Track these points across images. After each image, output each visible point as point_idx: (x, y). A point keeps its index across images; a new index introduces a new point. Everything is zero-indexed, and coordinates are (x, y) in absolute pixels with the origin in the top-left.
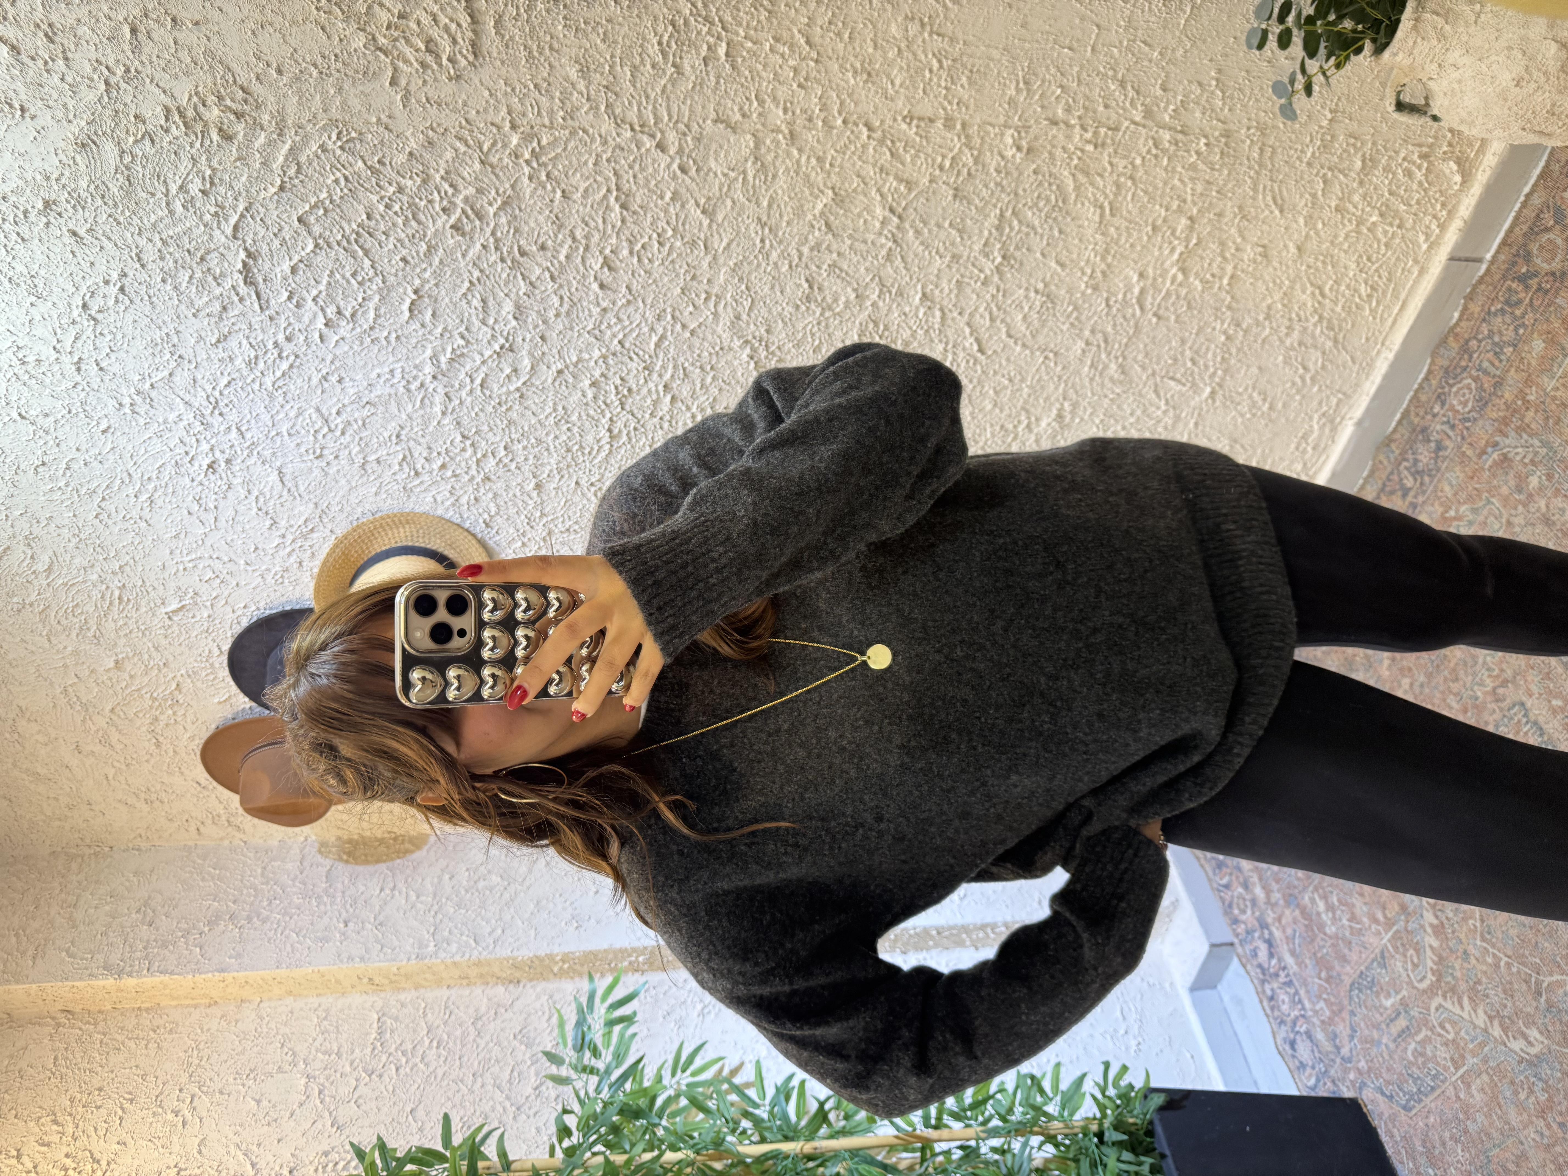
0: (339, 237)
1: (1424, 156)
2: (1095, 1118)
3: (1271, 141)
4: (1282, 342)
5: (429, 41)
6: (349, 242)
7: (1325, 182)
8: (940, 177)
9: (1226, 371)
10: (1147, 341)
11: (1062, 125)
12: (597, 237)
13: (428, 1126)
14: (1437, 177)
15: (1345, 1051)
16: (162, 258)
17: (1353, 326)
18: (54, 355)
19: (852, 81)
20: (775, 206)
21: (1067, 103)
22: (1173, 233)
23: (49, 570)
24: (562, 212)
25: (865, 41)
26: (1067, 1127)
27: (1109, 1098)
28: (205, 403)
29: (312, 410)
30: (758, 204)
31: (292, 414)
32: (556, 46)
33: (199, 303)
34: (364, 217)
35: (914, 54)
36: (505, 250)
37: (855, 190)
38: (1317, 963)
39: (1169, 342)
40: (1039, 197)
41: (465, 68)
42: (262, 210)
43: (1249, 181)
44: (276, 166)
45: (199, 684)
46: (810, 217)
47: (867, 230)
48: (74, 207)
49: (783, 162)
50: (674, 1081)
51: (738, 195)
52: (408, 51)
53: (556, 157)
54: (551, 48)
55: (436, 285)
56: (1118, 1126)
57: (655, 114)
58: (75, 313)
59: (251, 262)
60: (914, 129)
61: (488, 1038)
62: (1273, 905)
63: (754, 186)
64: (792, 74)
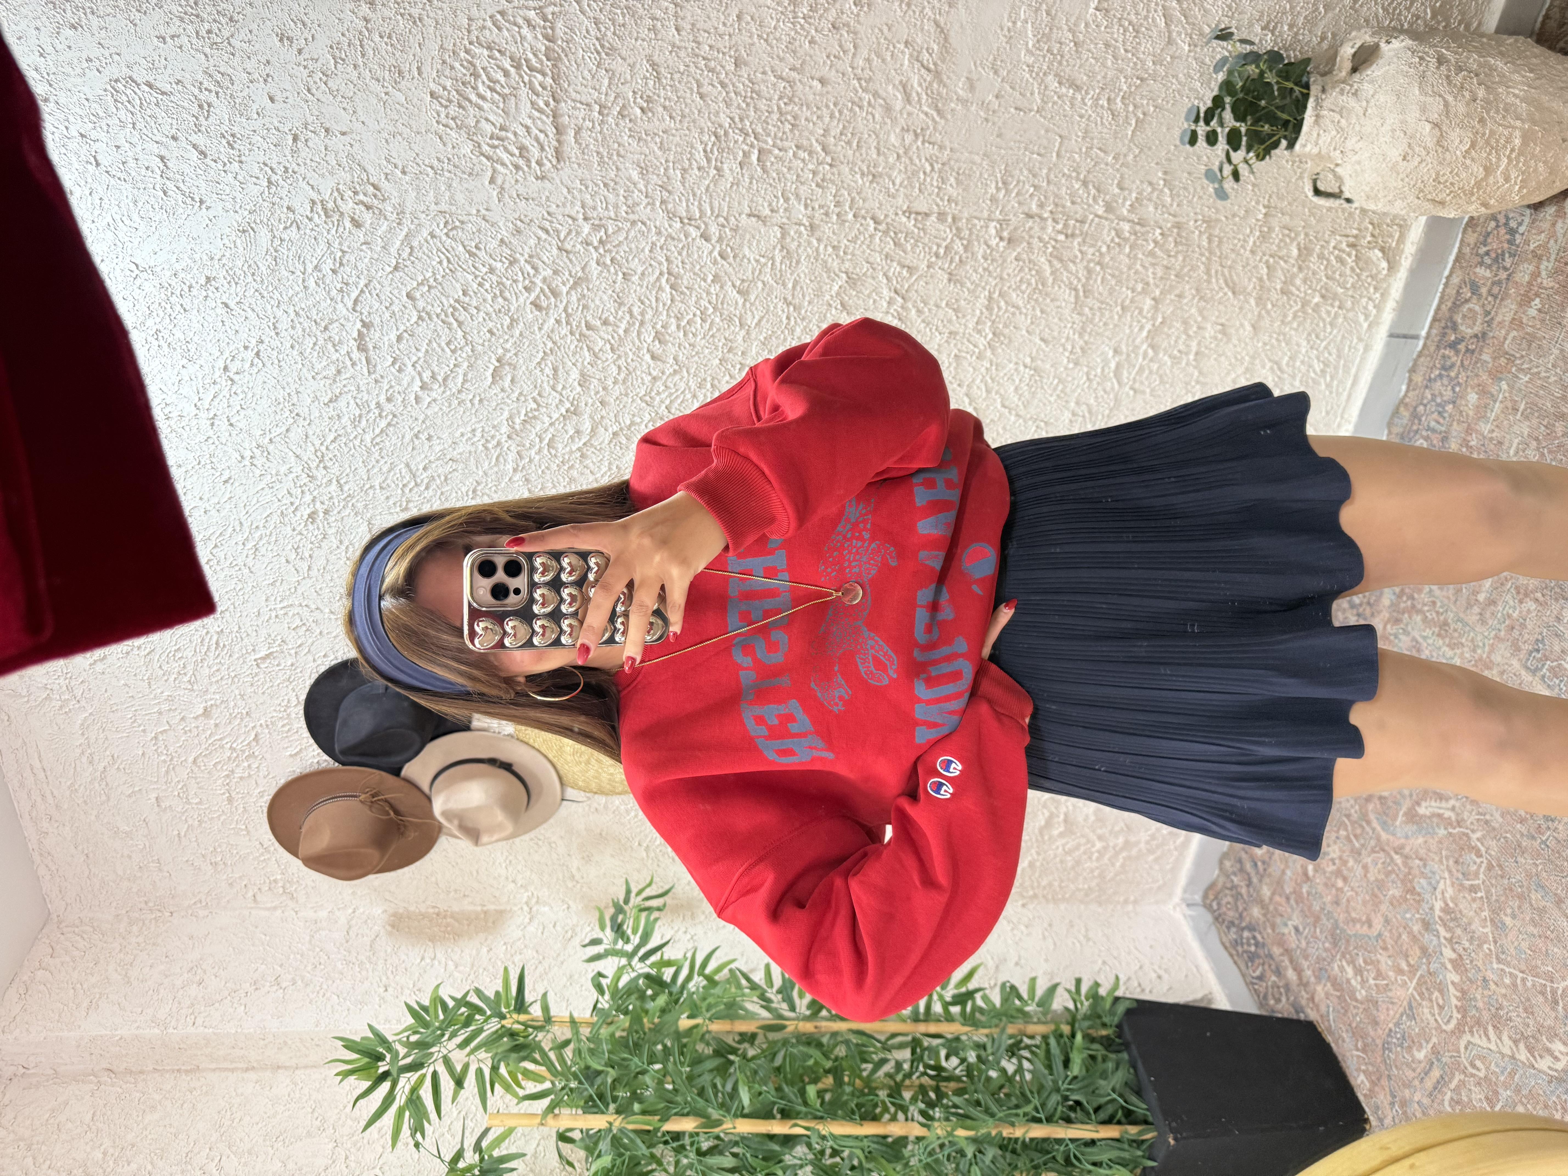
0: (439, 310)
1: (1352, 246)
3: (1217, 232)
5: (522, 148)
6: (446, 316)
7: (1268, 267)
8: (935, 263)
11: (1037, 219)
12: (650, 312)
14: (1366, 263)
16: (293, 328)
19: (860, 182)
20: (798, 288)
21: (1039, 199)
22: (1140, 313)
24: (622, 291)
25: (870, 148)
28: (313, 457)
29: (403, 466)
30: (784, 285)
31: (385, 469)
32: (622, 152)
33: (318, 367)
34: (461, 293)
35: (911, 159)
36: (574, 323)
37: (864, 274)
38: (1353, 1033)
40: (1021, 281)
41: (549, 171)
42: (378, 286)
43: (1202, 267)
44: (393, 250)
45: (275, 736)
46: (828, 297)
47: (876, 308)
48: (229, 283)
49: (805, 250)
51: (768, 278)
52: (505, 156)
53: (618, 245)
54: (619, 155)
55: (516, 354)
57: (701, 210)
58: (217, 374)
59: (365, 331)
60: (913, 222)
62: (1306, 985)
63: (781, 271)
64: (811, 176)
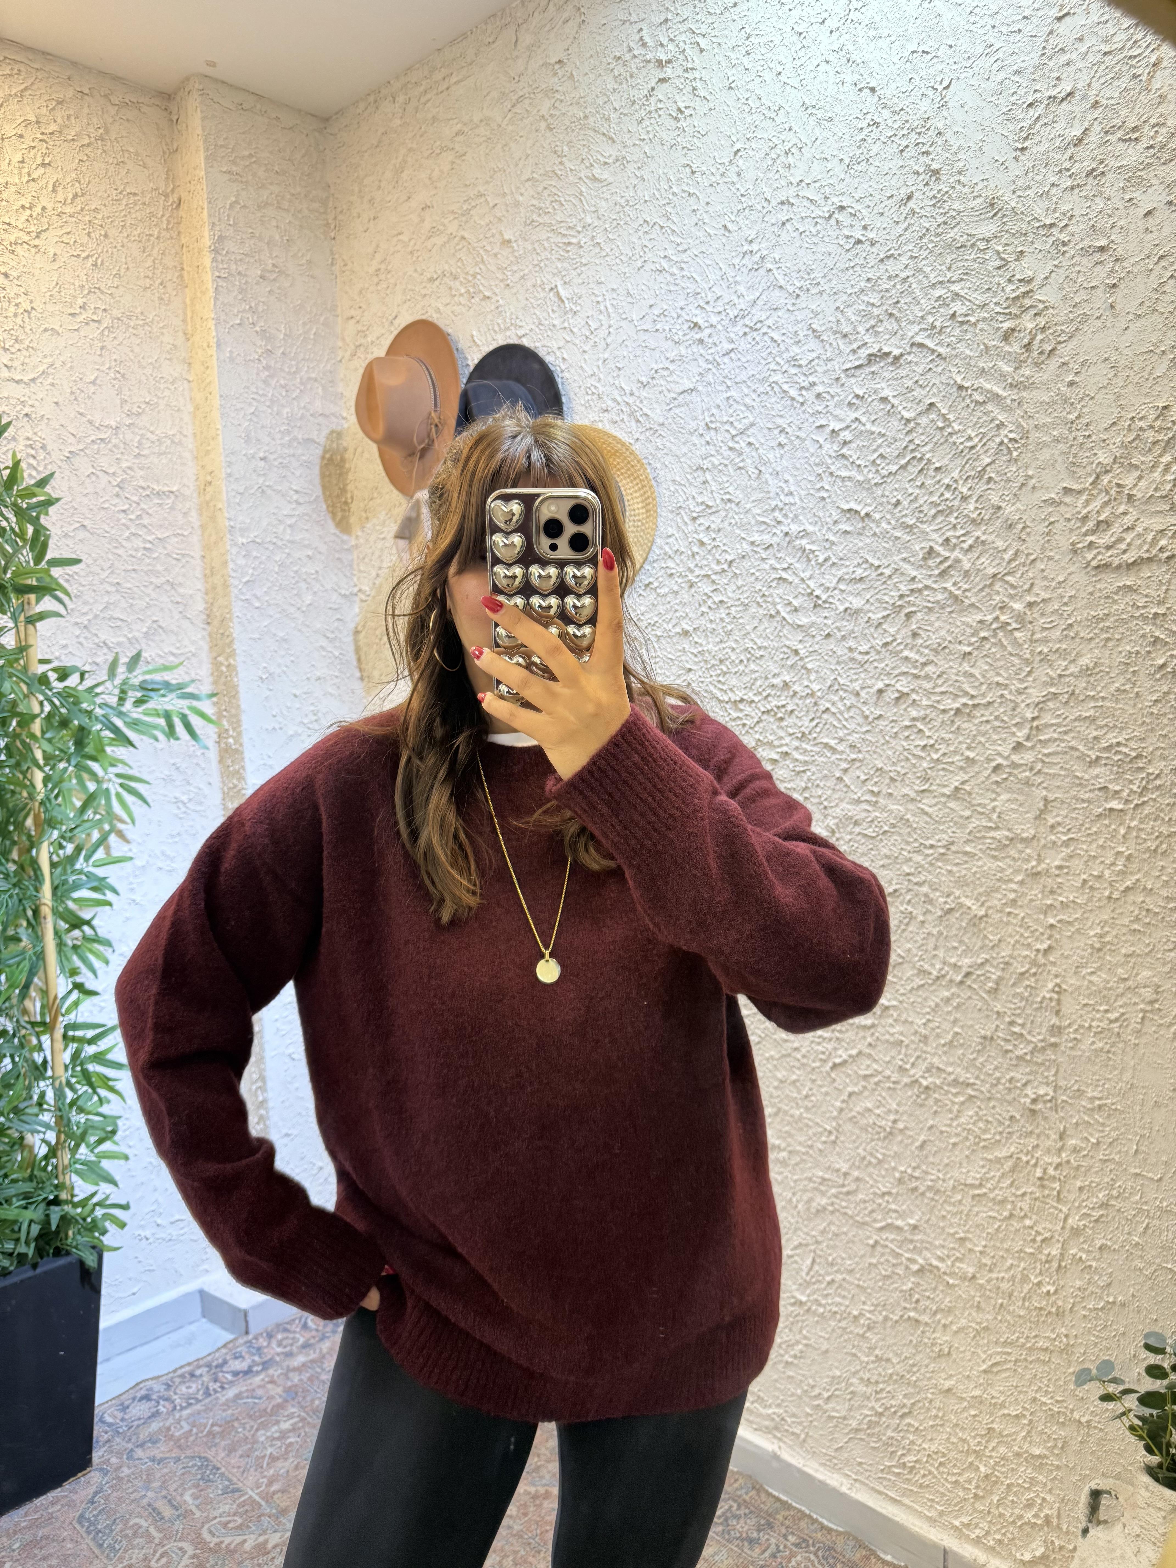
0: (917, 442)
1: (1047, 1520)
2: (73, 1196)
3: (1055, 1360)
4: (855, 1373)
5: (1107, 523)
6: (913, 451)
7: (1017, 1416)
8: (1002, 1022)
9: (822, 1316)
10: (850, 1235)
11: (1060, 1144)
12: (928, 686)
13: (70, 542)
14: (1028, 1535)
15: (139, 1453)
16: (889, 278)
17: (874, 1448)
18: (795, 181)
19: (1092, 933)
20: (966, 859)
21: (1082, 1149)
22: (958, 1259)
23: (595, 179)
24: (950, 653)
25: (1132, 945)
26: (65, 1168)
27: (93, 1210)
28: (755, 319)
29: (752, 419)
30: (967, 842)
31: (748, 401)
32: (1110, 644)
33: (849, 312)
34: (938, 465)
35: (1122, 994)
36: (911, 598)
37: (985, 937)
38: (228, 1422)
39: (850, 1258)
40: (987, 1121)
41: (1084, 558)
42: (939, 369)
43: (1014, 1337)
44: (982, 382)
45: (489, 317)
46: (957, 893)
47: (948, 950)
48: (934, 197)
49: (1010, 866)
50: (111, 776)
51: (975, 823)
52: (1096, 504)
53: (1002, 645)
54: (1108, 640)
55: (875, 534)
56: (65, 1220)
57: (1049, 740)
58: (835, 200)
59: (890, 360)
60: (1048, 996)
61: (154, 595)
62: (286, 1375)
63: (984, 837)
64: (1095, 873)
